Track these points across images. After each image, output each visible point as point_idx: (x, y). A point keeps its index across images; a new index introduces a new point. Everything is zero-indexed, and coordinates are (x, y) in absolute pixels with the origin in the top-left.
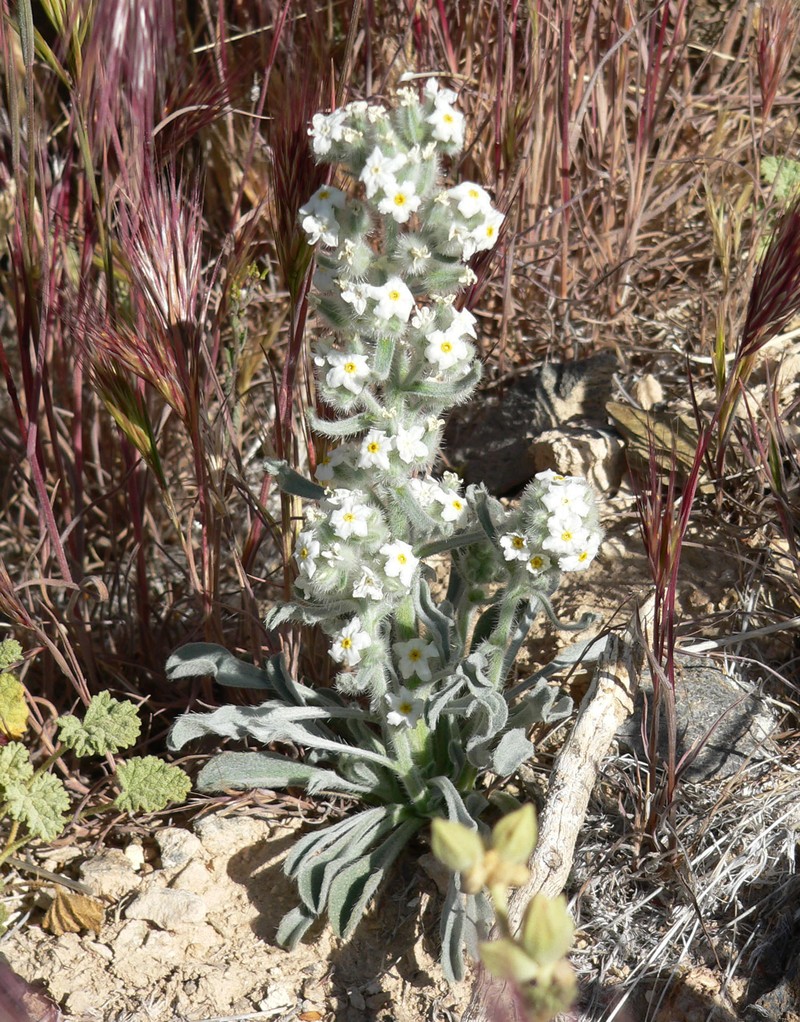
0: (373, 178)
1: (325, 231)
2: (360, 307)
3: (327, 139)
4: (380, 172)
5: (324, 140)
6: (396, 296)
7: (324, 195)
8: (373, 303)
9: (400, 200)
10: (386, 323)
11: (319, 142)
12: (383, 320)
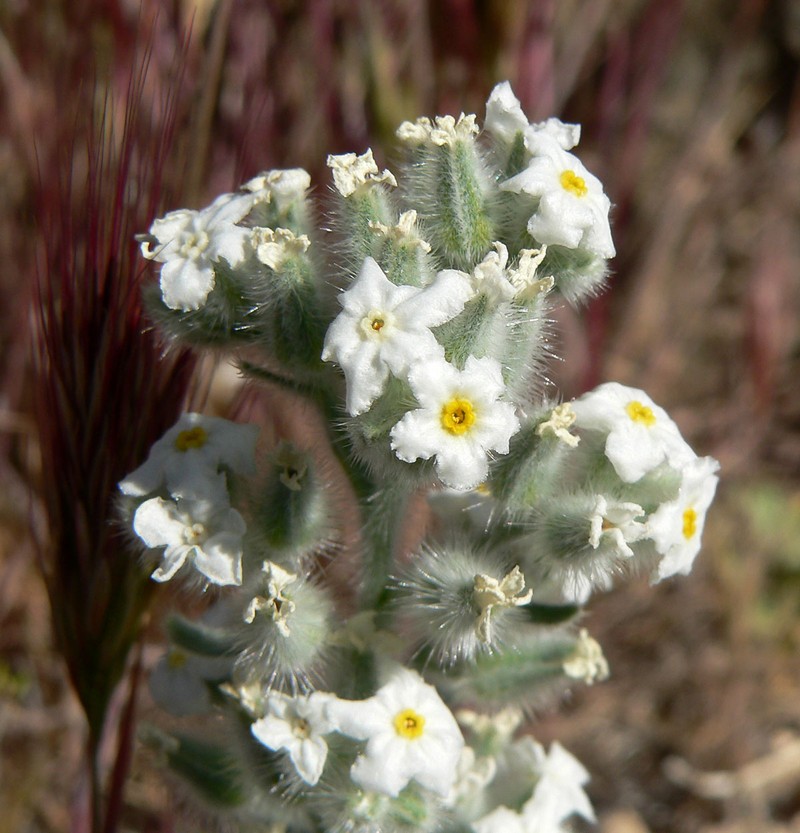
0: (370, 348)
1: (200, 540)
2: (310, 761)
3: (200, 264)
4: (390, 329)
5: (190, 268)
6: (412, 724)
7: (194, 438)
8: (345, 750)
9: (459, 417)
10: (385, 805)
11: (177, 276)
12: (377, 795)
